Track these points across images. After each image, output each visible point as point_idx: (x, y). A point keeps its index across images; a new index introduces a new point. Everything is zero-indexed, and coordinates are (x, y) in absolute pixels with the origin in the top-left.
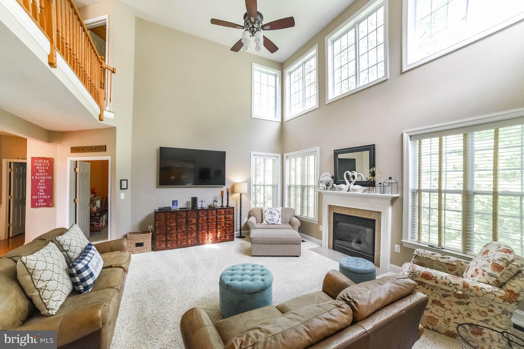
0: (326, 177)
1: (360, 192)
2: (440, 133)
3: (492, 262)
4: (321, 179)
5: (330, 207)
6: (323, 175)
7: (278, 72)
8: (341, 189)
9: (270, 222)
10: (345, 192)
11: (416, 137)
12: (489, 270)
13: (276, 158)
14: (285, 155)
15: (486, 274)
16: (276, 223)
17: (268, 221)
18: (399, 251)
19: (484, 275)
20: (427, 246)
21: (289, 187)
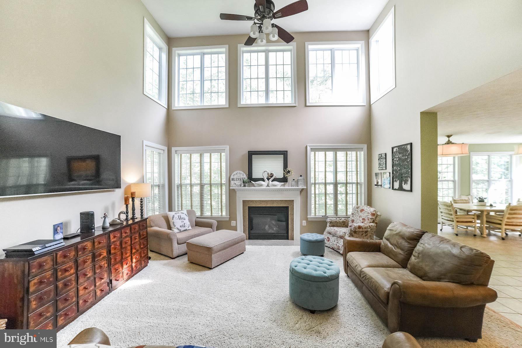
0: (238, 175)
1: (278, 187)
2: (326, 150)
3: (370, 213)
4: (232, 177)
5: (244, 202)
6: (235, 173)
7: (165, 47)
8: (262, 185)
9: (182, 229)
10: (264, 187)
11: (314, 150)
12: (370, 217)
13: (162, 152)
14: (174, 149)
15: (369, 219)
16: (188, 229)
17: (180, 228)
18: (306, 225)
19: (368, 220)
20: (322, 217)
21: (180, 186)
